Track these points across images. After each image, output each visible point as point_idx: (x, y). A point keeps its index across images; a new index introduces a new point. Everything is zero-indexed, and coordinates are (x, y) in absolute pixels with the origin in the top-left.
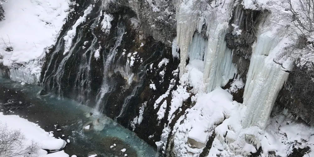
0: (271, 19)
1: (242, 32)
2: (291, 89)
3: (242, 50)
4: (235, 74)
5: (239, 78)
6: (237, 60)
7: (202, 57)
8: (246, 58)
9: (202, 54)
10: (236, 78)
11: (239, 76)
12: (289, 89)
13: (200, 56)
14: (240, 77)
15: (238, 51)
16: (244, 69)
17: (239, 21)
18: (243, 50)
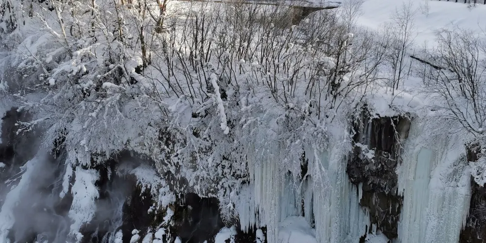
0: (418, 125)
1: (376, 152)
2: (475, 224)
3: (377, 181)
4: (367, 226)
5: (375, 231)
6: (369, 201)
7: (300, 209)
8: (387, 193)
9: (300, 204)
10: (370, 232)
11: (374, 227)
12: (471, 225)
13: (296, 210)
14: (378, 229)
15: (370, 185)
16: (384, 212)
17: (367, 137)
18: (380, 180)
